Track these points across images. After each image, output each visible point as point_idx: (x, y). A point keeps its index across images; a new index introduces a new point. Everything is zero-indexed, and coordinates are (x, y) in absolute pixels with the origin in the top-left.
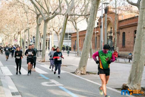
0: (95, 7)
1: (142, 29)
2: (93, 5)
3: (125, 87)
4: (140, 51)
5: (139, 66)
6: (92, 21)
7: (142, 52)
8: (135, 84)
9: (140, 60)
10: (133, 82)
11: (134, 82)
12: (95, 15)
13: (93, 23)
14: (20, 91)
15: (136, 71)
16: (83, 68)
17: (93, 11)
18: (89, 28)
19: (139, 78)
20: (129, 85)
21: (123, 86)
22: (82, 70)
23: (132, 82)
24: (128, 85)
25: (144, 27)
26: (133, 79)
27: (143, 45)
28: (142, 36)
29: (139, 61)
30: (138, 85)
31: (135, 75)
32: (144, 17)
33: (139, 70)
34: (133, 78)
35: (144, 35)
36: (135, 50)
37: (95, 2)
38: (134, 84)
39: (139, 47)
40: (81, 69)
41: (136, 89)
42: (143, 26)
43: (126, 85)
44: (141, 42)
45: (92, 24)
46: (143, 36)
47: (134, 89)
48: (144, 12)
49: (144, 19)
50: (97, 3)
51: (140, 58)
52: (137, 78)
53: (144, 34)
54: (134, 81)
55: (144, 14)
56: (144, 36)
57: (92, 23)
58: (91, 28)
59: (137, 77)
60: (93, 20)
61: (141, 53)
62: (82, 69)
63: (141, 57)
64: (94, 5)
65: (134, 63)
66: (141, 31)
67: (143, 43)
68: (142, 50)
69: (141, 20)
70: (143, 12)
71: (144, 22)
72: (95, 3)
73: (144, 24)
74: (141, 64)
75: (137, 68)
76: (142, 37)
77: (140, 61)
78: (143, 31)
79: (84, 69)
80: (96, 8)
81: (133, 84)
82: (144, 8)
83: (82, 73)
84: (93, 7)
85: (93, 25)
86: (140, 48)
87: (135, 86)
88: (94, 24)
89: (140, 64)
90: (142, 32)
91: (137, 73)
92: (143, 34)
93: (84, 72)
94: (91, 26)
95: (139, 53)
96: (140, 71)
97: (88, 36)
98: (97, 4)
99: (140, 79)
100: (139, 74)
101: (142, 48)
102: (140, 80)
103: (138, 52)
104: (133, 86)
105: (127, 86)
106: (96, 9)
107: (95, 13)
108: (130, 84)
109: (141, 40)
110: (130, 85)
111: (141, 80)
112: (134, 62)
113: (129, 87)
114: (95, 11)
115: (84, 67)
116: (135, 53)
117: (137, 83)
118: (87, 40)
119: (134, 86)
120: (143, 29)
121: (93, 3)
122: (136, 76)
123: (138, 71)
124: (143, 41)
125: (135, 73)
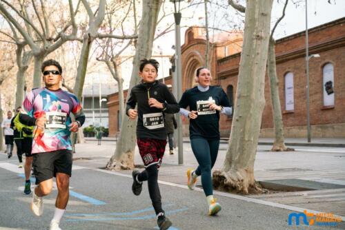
0: (151, 9)
1: (253, 39)
2: (147, 3)
3: (217, 179)
4: (250, 91)
5: (247, 127)
6: (146, 41)
7: (254, 93)
8: (241, 170)
9: (251, 112)
10: (235, 166)
11: (238, 165)
12: (152, 28)
13: (148, 45)
15: (242, 140)
16: (126, 155)
17: (147, 17)
19: (248, 156)
20: (226, 172)
21: (214, 176)
22: (125, 160)
23: (233, 166)
24: (224, 174)
25: (258, 36)
26: (237, 158)
27: (255, 78)
28: (253, 56)
29: (249, 115)
30: (246, 170)
31: (239, 149)
32: (257, 11)
33: (250, 137)
34: (236, 156)
35: (258, 54)
36: (240, 90)
38: (239, 169)
39: (248, 83)
40: (122, 158)
41: (242, 180)
42: (255, 33)
43: (220, 172)
44: (252, 70)
45: (145, 50)
46: (255, 55)
47: (239, 181)
49: (256, 16)
51: (250, 106)
52: (245, 156)
53: (259, 52)
54: (238, 162)
55: (257, 6)
56: (259, 57)
57: (145, 46)
59: (246, 152)
60: (148, 41)
61: (253, 96)
62: (124, 157)
63: (252, 105)
64: (150, 5)
65: (237, 120)
66: (251, 45)
67: (257, 72)
68: (254, 89)
69: (251, 20)
71: (257, 23)
73: (257, 28)
74: (253, 122)
75: (244, 132)
76: (254, 58)
77: (251, 115)
78: (256, 45)
79: (129, 156)
80: (154, 11)
81: (237, 170)
83: (125, 166)
84: (147, 10)
85: (147, 52)
86: (249, 85)
87: (241, 174)
89: (251, 122)
90: (254, 46)
91: (244, 143)
92: (257, 52)
93: (128, 164)
94: (144, 54)
95: (247, 96)
96: (252, 139)
98: (155, 2)
99: (251, 156)
100: (248, 145)
101: (255, 83)
102: (250, 159)
103: (245, 95)
104: (236, 175)
105: (221, 174)
106: (154, 15)
107: (153, 24)
108: (228, 170)
109: (252, 66)
110: (229, 172)
111: (254, 160)
112: (237, 118)
113: (226, 176)
115: (129, 151)
116: (239, 97)
117: (245, 165)
119: (238, 173)
120: (255, 41)
122: (242, 150)
123: (246, 139)
124: (255, 68)
125: (240, 144)
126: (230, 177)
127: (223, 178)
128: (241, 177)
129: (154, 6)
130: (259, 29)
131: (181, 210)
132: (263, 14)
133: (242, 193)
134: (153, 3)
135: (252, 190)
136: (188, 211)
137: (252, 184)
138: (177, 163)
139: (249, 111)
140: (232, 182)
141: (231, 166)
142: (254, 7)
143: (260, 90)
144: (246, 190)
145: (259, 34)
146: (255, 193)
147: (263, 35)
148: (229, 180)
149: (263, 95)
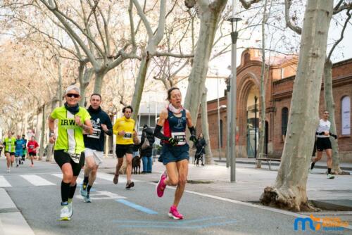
0: (208, 27)
1: (309, 57)
2: (205, 22)
3: (269, 195)
4: (304, 108)
5: (301, 144)
6: (202, 59)
7: (308, 111)
8: (294, 187)
9: (305, 129)
10: (287, 182)
11: (290, 182)
12: (209, 46)
13: (204, 63)
14: (19, 206)
15: (295, 157)
17: (204, 35)
18: (195, 76)
19: (301, 174)
20: (278, 188)
21: (265, 192)
23: (285, 183)
24: (275, 190)
25: (314, 54)
26: (289, 175)
27: (310, 96)
28: (308, 74)
29: (302, 133)
30: (299, 188)
31: (292, 166)
32: (314, 30)
33: (303, 154)
34: (288, 173)
35: (313, 71)
36: (294, 107)
37: (208, 15)
38: (291, 186)
39: (302, 100)
41: (294, 198)
42: (311, 51)
43: (272, 189)
44: (306, 88)
45: (201, 67)
46: (310, 73)
47: (291, 198)
48: (314, 19)
49: (313, 34)
50: (213, 17)
51: (304, 124)
52: (297, 173)
54: (291, 179)
55: (314, 24)
56: (314, 74)
57: (201, 64)
58: (199, 75)
59: (298, 169)
60: (204, 58)
61: (307, 113)
63: (306, 122)
64: (208, 23)
65: (290, 137)
66: (307, 63)
67: (312, 89)
68: (308, 107)
69: (307, 38)
70: (311, 18)
71: (313, 41)
72: (209, 18)
73: (313, 46)
74: (307, 140)
75: (297, 148)
76: (310, 76)
77: (304, 132)
78: (312, 63)
80: (211, 29)
81: (289, 187)
82: (314, 11)
84: (205, 29)
85: (203, 70)
86: (303, 102)
87: (293, 191)
88: (206, 66)
89: (305, 140)
90: (310, 64)
91: (297, 160)
92: (312, 69)
94: (200, 71)
95: (301, 113)
96: (305, 157)
97: (193, 94)
98: (213, 21)
100: (301, 162)
101: (309, 101)
102: (303, 177)
103: (299, 112)
105: (273, 191)
106: (211, 33)
108: (280, 186)
109: (307, 83)
110: (281, 189)
111: (307, 178)
112: (290, 135)
113: (278, 192)
114: (208, 35)
116: (292, 115)
117: (298, 182)
118: (190, 103)
119: (290, 190)
120: (311, 59)
121: (205, 19)
122: (294, 167)
123: (299, 156)
124: (310, 86)
125: (293, 161)
126: (282, 194)
127: (275, 194)
128: (293, 194)
129: (212, 24)
130: (316, 47)
131: (232, 222)
132: (319, 32)
133: (293, 209)
134: (211, 22)
135: (304, 207)
136: (239, 223)
137: (304, 202)
138: (229, 180)
139: (302, 128)
140: (284, 199)
141: (283, 183)
142: (311, 25)
143: (314, 108)
144: (298, 207)
145: (316, 52)
146: (307, 211)
147: (319, 53)
148: (280, 197)
149: (318, 113)
